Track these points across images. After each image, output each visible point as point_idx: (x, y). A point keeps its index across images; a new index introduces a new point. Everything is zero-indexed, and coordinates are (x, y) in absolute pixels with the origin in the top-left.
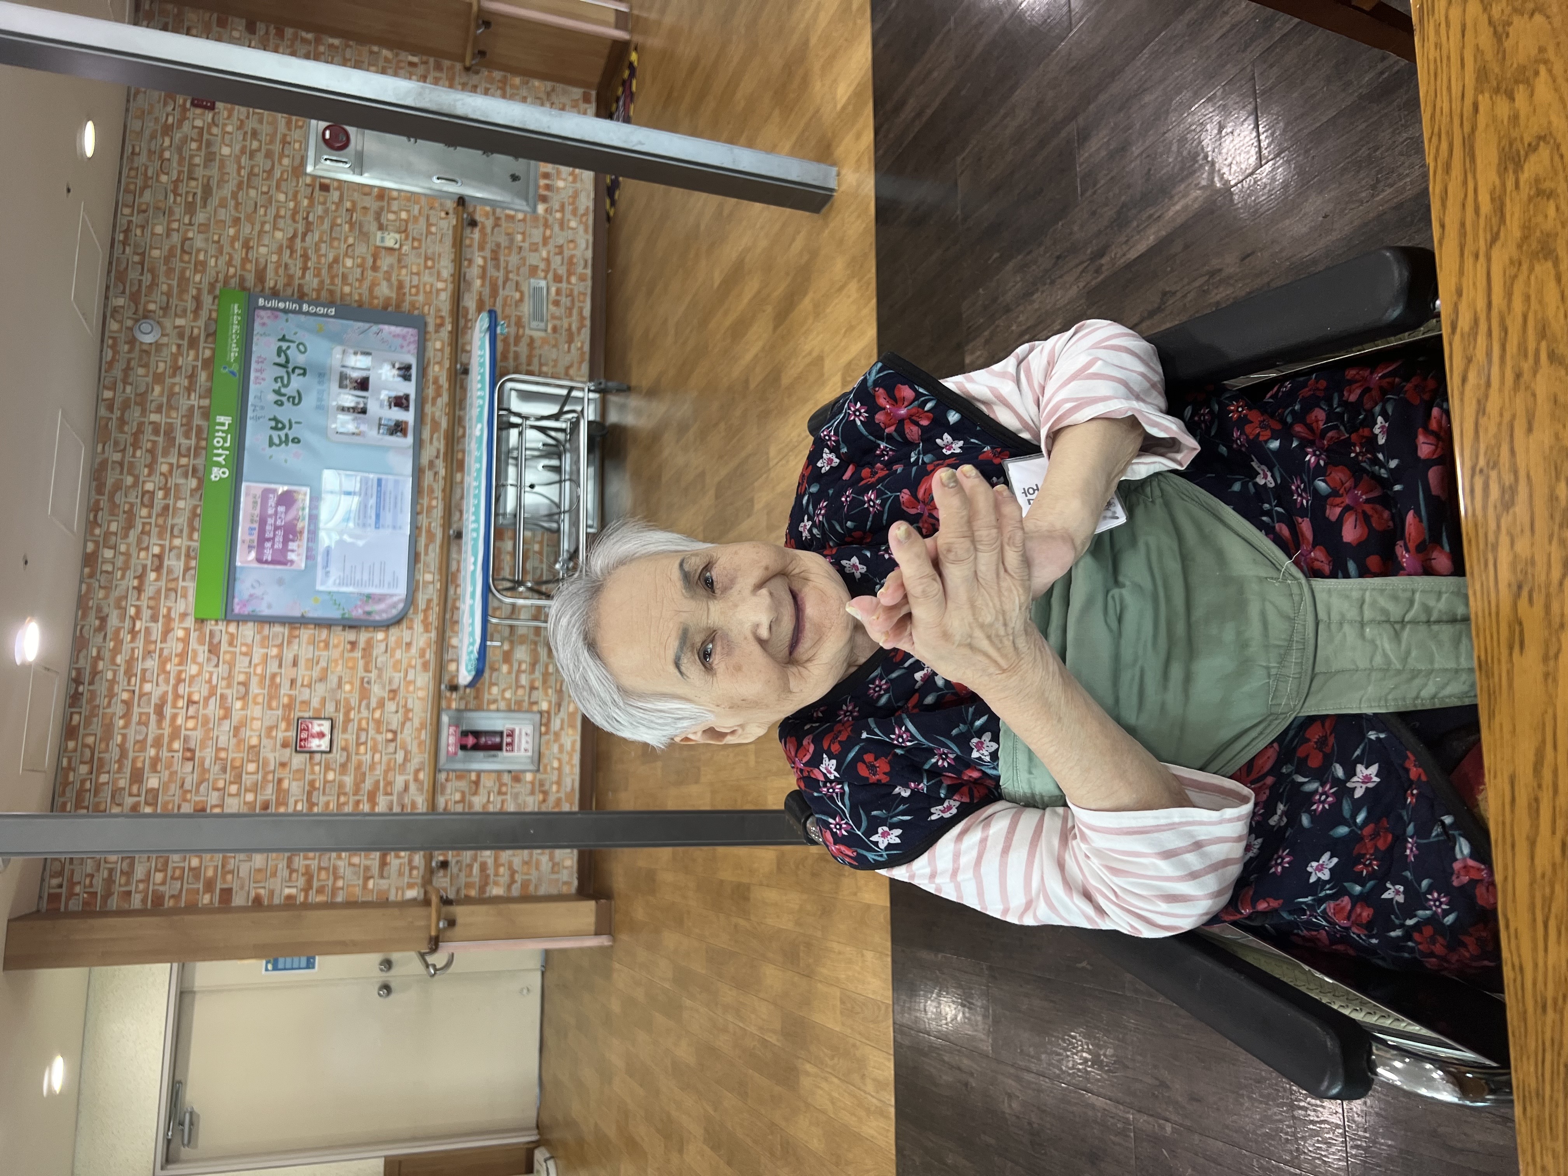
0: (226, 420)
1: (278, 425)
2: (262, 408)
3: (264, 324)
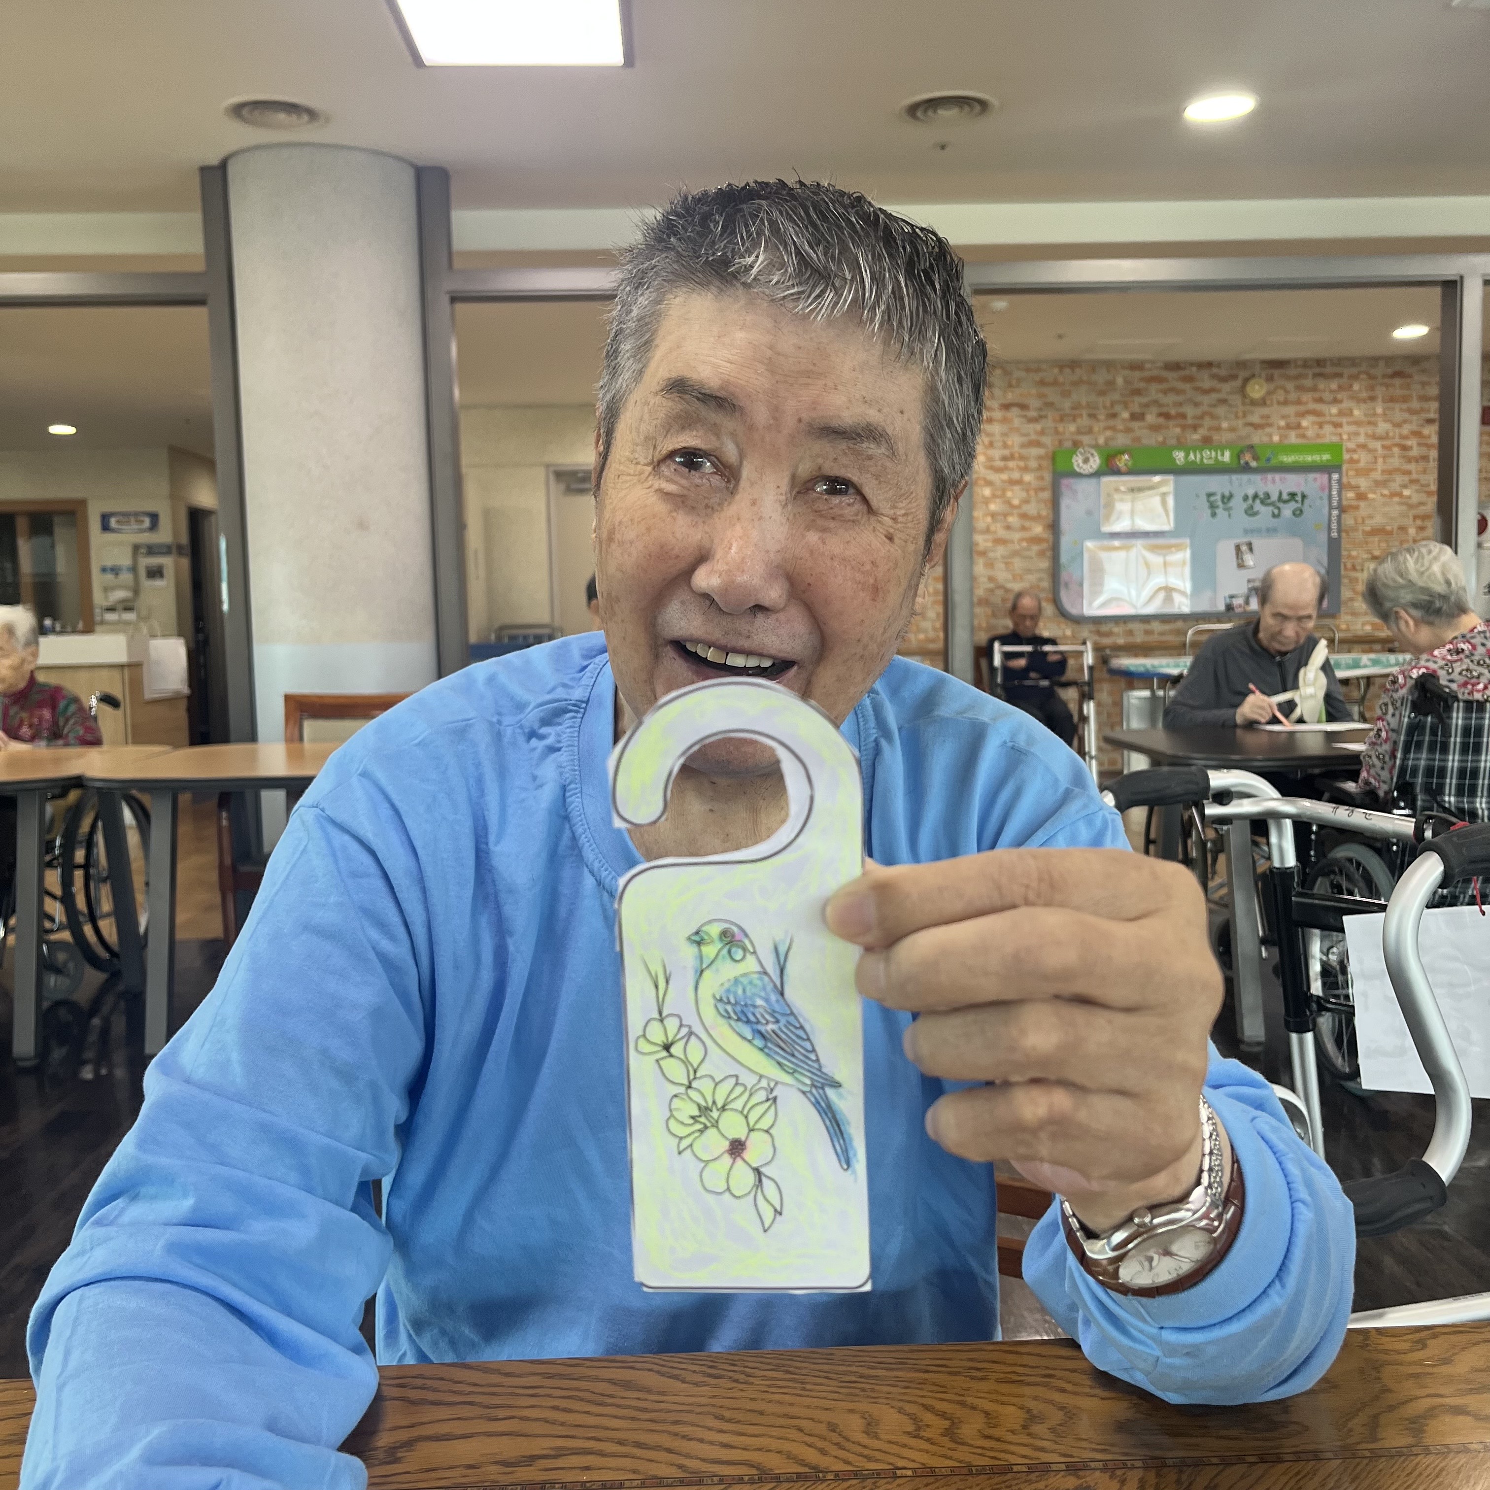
0: (1227, 457)
1: (1227, 499)
2: (1240, 485)
3: (1315, 479)
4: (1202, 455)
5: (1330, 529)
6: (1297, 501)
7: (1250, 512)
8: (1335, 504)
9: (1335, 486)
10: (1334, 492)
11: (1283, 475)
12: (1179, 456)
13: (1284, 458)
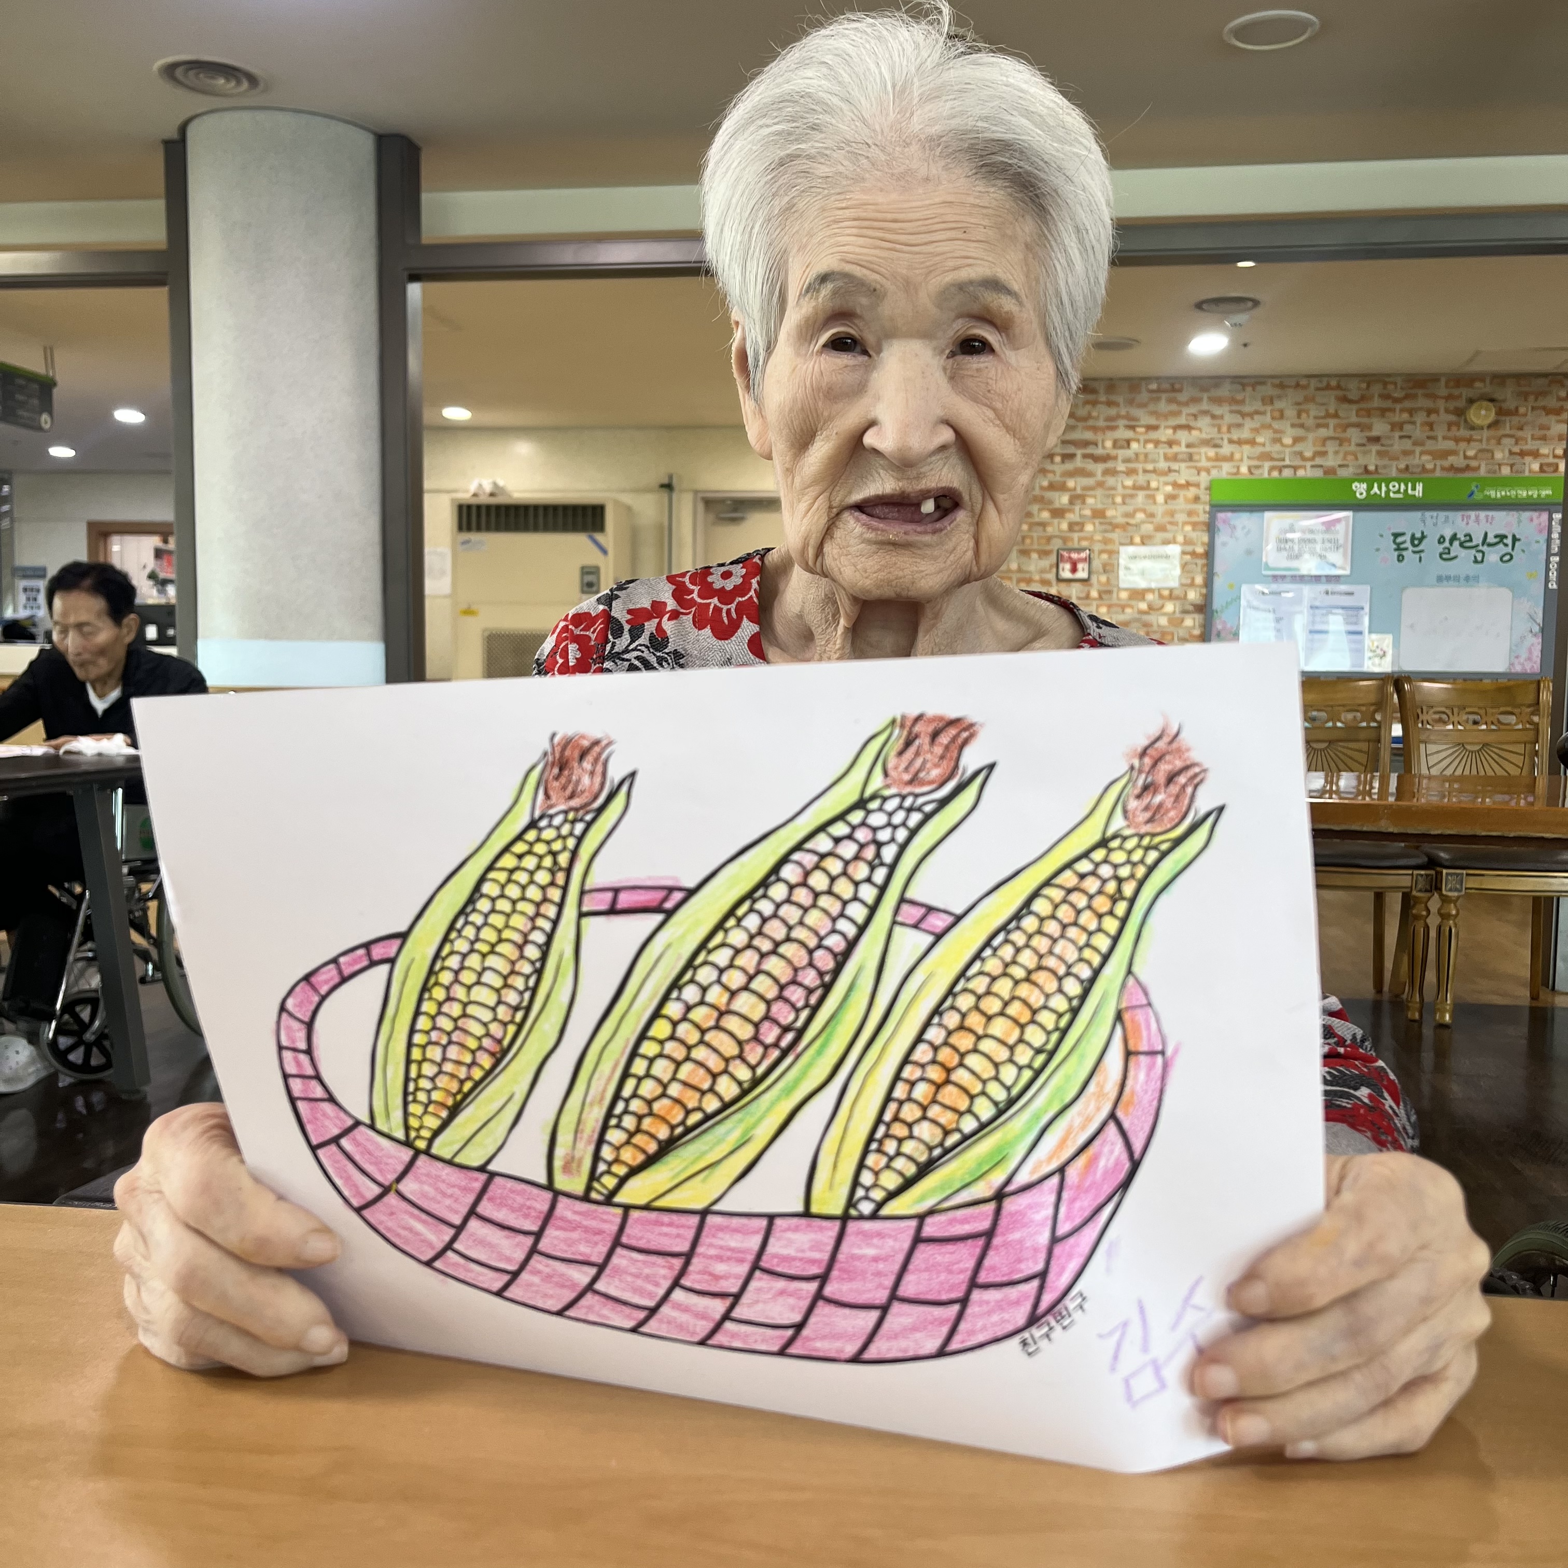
1: (1417, 540)
3: (1531, 520)
4: (1387, 486)
5: (1547, 580)
6: (1506, 545)
7: (1445, 556)
8: (1555, 549)
9: (1556, 528)
10: (1555, 535)
11: (1490, 513)
12: (1360, 489)
13: (1492, 493)
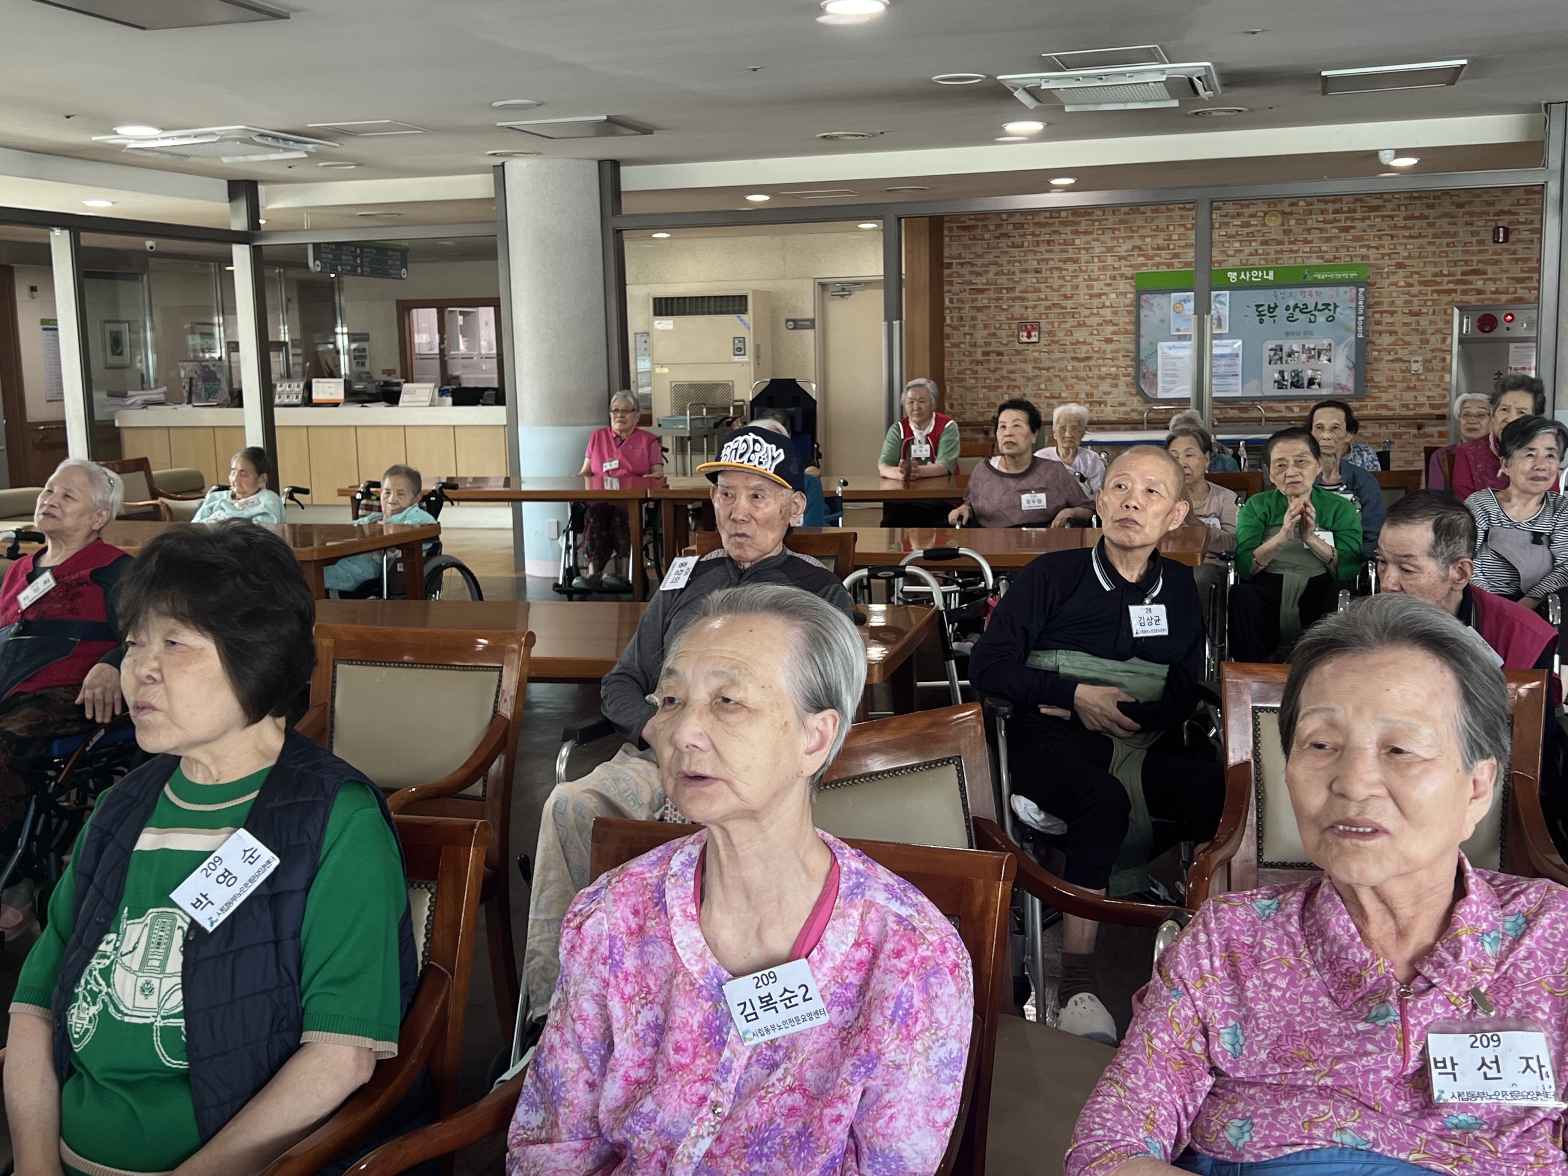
1: (1272, 309)
2: (1284, 298)
3: (1346, 293)
4: (1250, 274)
5: (1357, 332)
6: (1330, 310)
7: (1290, 319)
8: (1361, 312)
9: (1361, 297)
10: (1361, 303)
11: (1319, 289)
12: (1232, 276)
13: (1319, 276)
